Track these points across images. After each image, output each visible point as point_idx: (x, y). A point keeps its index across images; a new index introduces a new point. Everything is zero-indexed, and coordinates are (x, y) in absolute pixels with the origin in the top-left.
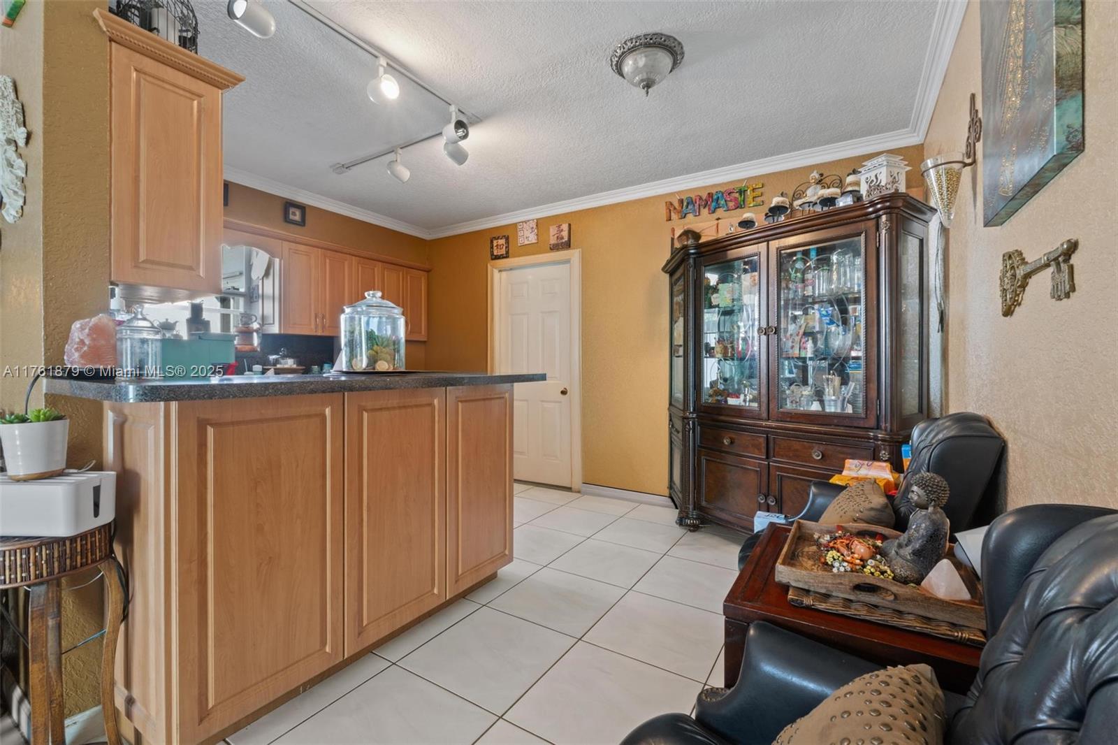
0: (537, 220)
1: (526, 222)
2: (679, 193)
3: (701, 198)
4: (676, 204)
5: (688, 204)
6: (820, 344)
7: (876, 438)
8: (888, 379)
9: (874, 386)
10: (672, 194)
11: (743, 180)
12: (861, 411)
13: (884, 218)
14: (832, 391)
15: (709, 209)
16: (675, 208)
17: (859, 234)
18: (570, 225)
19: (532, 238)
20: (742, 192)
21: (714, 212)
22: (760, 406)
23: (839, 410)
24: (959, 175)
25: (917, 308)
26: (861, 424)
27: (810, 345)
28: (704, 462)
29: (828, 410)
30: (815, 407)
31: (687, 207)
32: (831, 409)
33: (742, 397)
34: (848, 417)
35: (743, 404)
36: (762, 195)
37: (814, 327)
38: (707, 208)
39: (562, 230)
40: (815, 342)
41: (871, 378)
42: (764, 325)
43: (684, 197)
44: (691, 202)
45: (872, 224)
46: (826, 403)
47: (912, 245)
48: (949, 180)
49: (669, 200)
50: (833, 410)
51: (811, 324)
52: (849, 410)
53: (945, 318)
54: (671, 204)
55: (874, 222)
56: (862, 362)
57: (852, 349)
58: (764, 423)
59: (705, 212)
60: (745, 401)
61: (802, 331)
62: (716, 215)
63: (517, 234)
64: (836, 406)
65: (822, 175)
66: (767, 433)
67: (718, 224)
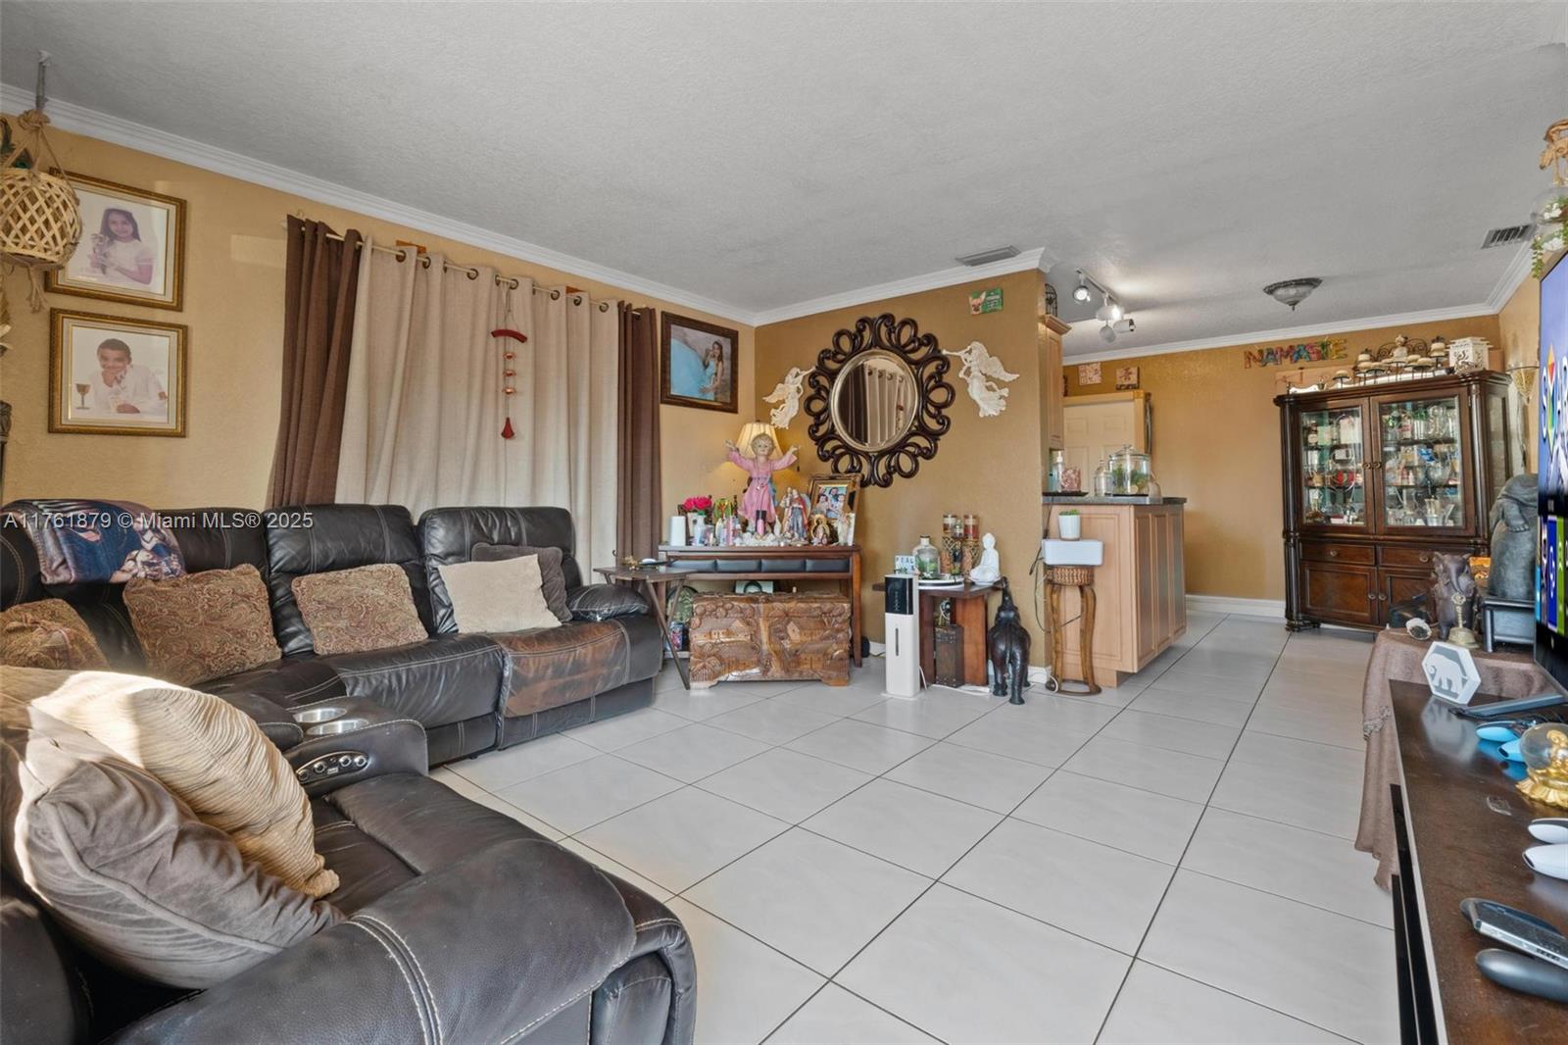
0: (1101, 362)
1: (1088, 364)
2: (1258, 344)
3: (1282, 350)
4: (1256, 353)
5: (1269, 353)
6: (1421, 476)
7: (1476, 543)
8: (1484, 501)
9: (1471, 506)
10: (1252, 345)
11: (1325, 336)
12: (1460, 523)
13: (1474, 387)
14: (1433, 511)
15: (1291, 359)
16: (1255, 358)
17: (1453, 396)
18: (1139, 369)
19: (1096, 379)
20: (1324, 346)
21: (1296, 362)
22: (1367, 523)
23: (1441, 525)
24: (1533, 374)
25: (1502, 447)
26: (1462, 533)
27: (1411, 475)
28: (1308, 572)
29: (1430, 524)
30: (1419, 523)
31: (1267, 356)
32: (1434, 523)
33: (1346, 518)
34: (1449, 528)
35: (1347, 523)
36: (1345, 348)
37: (1413, 462)
38: (1289, 358)
39: (1130, 373)
40: (1415, 474)
41: (1470, 498)
42: (1368, 460)
43: (1265, 348)
44: (1271, 352)
45: (1464, 390)
46: (1429, 520)
47: (1496, 403)
48: (1527, 377)
49: (1247, 349)
50: (1435, 524)
51: (1410, 460)
52: (1450, 524)
53: (1528, 458)
54: (1251, 354)
55: (1466, 389)
56: (1459, 489)
57: (1449, 479)
58: (1372, 537)
59: (1287, 362)
60: (1348, 521)
61: (1402, 466)
62: (1299, 365)
63: (1078, 375)
64: (1438, 522)
65: (1406, 338)
66: (1375, 545)
67: (1302, 373)
